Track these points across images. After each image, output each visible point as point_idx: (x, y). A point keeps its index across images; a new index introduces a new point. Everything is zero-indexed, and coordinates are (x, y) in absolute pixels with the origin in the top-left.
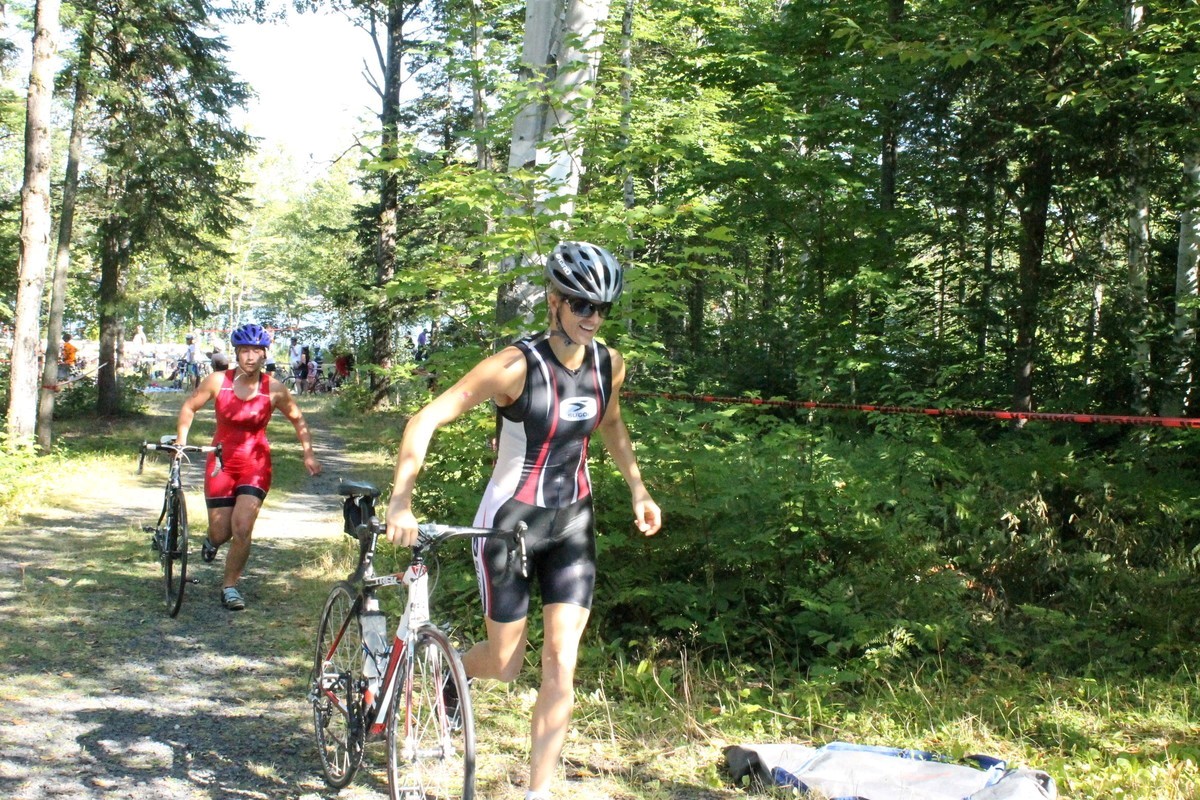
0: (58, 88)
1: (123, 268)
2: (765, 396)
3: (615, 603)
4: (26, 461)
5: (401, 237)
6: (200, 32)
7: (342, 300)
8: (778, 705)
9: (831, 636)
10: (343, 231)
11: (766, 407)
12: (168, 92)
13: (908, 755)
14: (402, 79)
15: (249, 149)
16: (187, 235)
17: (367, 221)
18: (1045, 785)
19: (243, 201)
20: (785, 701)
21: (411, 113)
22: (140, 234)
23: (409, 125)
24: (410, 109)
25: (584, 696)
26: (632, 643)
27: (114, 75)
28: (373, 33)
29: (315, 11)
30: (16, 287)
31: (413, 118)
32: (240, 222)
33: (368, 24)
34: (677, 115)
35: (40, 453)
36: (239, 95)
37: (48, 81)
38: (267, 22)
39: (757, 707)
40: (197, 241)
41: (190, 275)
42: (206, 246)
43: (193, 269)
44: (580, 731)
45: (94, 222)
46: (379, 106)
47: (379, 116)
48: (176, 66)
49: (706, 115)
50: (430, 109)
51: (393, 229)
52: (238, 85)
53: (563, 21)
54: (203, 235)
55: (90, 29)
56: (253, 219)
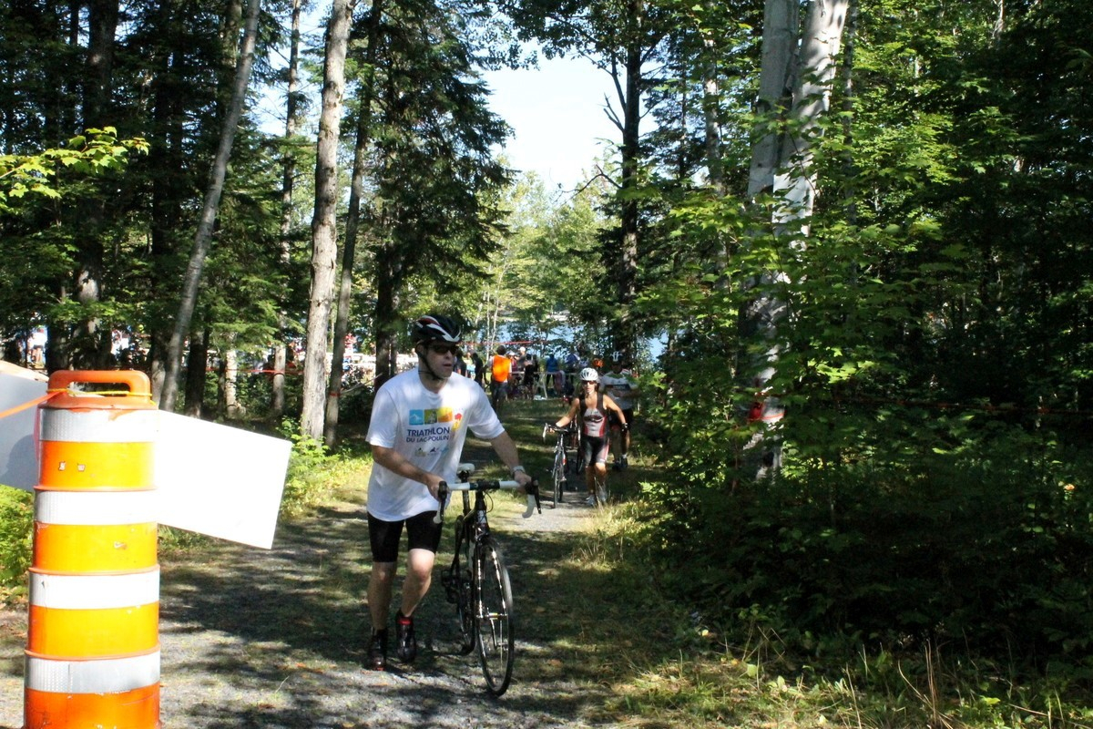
0: (342, 133)
1: (396, 289)
2: (995, 402)
3: (856, 596)
4: (316, 460)
5: (640, 257)
6: (464, 79)
7: (589, 315)
8: (1016, 699)
9: (1067, 634)
10: (589, 253)
11: (995, 413)
12: (436, 132)
14: (641, 115)
15: (507, 181)
16: (453, 258)
17: (610, 243)
19: (501, 228)
20: (1023, 696)
21: (649, 145)
22: (412, 259)
23: (647, 156)
24: (647, 141)
25: (829, 685)
26: (873, 635)
27: (389, 119)
28: (614, 74)
29: (562, 56)
30: (307, 306)
31: (651, 150)
32: (499, 247)
33: (610, 67)
34: (895, 139)
35: (328, 453)
36: (497, 132)
37: (335, 126)
38: (520, 68)
39: (996, 700)
40: (461, 264)
41: (456, 295)
42: (470, 269)
43: (459, 290)
44: (827, 718)
45: (372, 249)
46: (619, 139)
47: (619, 148)
48: (442, 110)
49: (924, 138)
50: (666, 141)
51: (633, 251)
52: (495, 124)
53: (797, 56)
54: (467, 259)
55: (369, 80)
56: (509, 243)
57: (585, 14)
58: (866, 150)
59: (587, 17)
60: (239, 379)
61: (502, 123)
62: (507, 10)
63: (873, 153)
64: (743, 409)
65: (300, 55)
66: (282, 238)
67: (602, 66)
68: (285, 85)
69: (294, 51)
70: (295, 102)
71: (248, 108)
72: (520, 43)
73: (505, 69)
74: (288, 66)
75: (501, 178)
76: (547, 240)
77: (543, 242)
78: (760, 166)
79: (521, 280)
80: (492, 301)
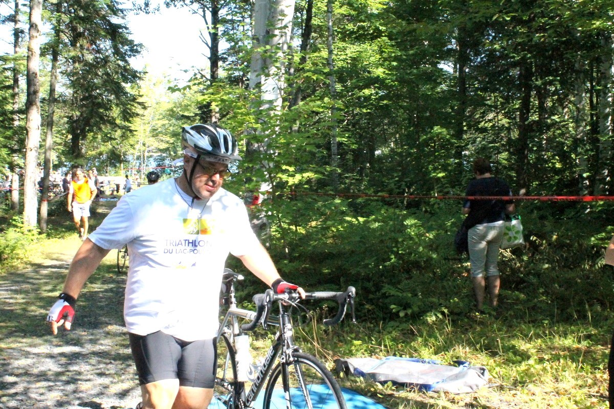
0: (43, 52)
1: (82, 140)
6: (115, 20)
9: (401, 308)
10: (193, 117)
12: (98, 51)
13: (425, 362)
14: (219, 40)
15: (140, 78)
16: (112, 123)
17: (204, 111)
18: (483, 374)
19: (139, 103)
21: (225, 56)
23: (224, 62)
24: (224, 54)
27: (73, 44)
28: (204, 17)
29: (174, 6)
31: (226, 58)
32: (138, 115)
33: (201, 11)
34: (357, 51)
35: (40, 233)
36: (135, 50)
37: (36, 49)
38: (151, 13)
39: (360, 342)
40: (116, 125)
42: (122, 127)
45: (67, 117)
46: (208, 53)
47: (209, 58)
49: (373, 51)
50: (234, 53)
52: (136, 45)
54: (118, 122)
55: (59, 22)
56: (146, 112)
58: (342, 57)
61: (141, 45)
63: (346, 59)
64: (249, 200)
65: (20, 7)
66: (13, 112)
67: (195, 12)
68: (11, 25)
69: (17, 5)
70: (17, 33)
74: (14, 13)
75: (137, 77)
76: (175, 109)
77: (172, 110)
78: (255, 71)
79: (160, 132)
80: (144, 145)
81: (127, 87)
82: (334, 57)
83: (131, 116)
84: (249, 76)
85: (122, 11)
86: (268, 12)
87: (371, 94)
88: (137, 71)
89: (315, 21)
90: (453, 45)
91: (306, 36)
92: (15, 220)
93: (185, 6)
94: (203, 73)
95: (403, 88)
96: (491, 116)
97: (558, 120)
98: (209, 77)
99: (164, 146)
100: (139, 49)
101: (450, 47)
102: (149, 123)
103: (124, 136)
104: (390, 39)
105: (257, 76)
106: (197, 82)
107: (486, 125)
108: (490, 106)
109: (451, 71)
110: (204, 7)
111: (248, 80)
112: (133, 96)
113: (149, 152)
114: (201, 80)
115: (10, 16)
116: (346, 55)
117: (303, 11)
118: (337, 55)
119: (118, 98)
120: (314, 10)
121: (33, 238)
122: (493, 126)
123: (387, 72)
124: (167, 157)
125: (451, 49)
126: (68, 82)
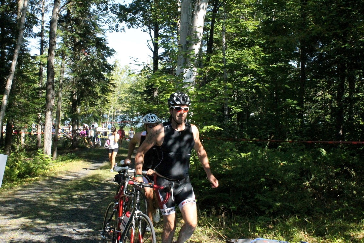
6: (99, 35)
10: (143, 92)
14: (159, 47)
15: (113, 69)
17: (150, 89)
21: (162, 57)
23: (161, 60)
24: (161, 55)
27: (73, 49)
28: (150, 34)
29: (133, 28)
32: (111, 91)
33: (148, 31)
34: (240, 54)
36: (110, 53)
37: (53, 52)
38: (119, 32)
40: (98, 97)
45: (70, 92)
46: (152, 55)
47: (152, 58)
49: (250, 54)
50: (167, 55)
52: (110, 50)
54: (100, 94)
56: (116, 90)
57: (140, 14)
58: (231, 58)
59: (141, 15)
60: (25, 136)
61: (114, 51)
62: (114, 13)
63: (233, 59)
65: (44, 28)
66: (39, 89)
67: (145, 31)
68: (40, 38)
69: (42, 27)
70: (42, 43)
71: (26, 46)
72: (119, 23)
73: (114, 32)
74: (41, 31)
75: (111, 68)
76: (132, 88)
77: (131, 88)
78: (180, 65)
79: (124, 101)
80: (114, 108)
81: (105, 74)
82: (226, 57)
83: (106, 92)
84: (176, 69)
85: (103, 30)
86: (188, 31)
87: (249, 80)
88: (110, 65)
89: (215, 37)
90: (297, 50)
91: (210, 45)
92: (38, 152)
93: (139, 27)
94: (149, 66)
95: (267, 76)
96: (320, 93)
97: (361, 96)
98: (152, 69)
99: (125, 109)
100: (112, 52)
101: (295, 52)
102: (117, 96)
103: (103, 103)
104: (260, 47)
105: (181, 68)
106: (145, 72)
107: (317, 98)
108: (320, 87)
109: (296, 66)
110: (150, 28)
111: (175, 71)
112: (108, 80)
113: (117, 113)
114: (148, 71)
115: (38, 33)
116: (234, 56)
117: (208, 30)
118: (227, 56)
119: (99, 81)
120: (214, 30)
121: (48, 162)
122: (322, 99)
123: (258, 67)
124: (127, 116)
125: (297, 53)
126: (71, 71)
